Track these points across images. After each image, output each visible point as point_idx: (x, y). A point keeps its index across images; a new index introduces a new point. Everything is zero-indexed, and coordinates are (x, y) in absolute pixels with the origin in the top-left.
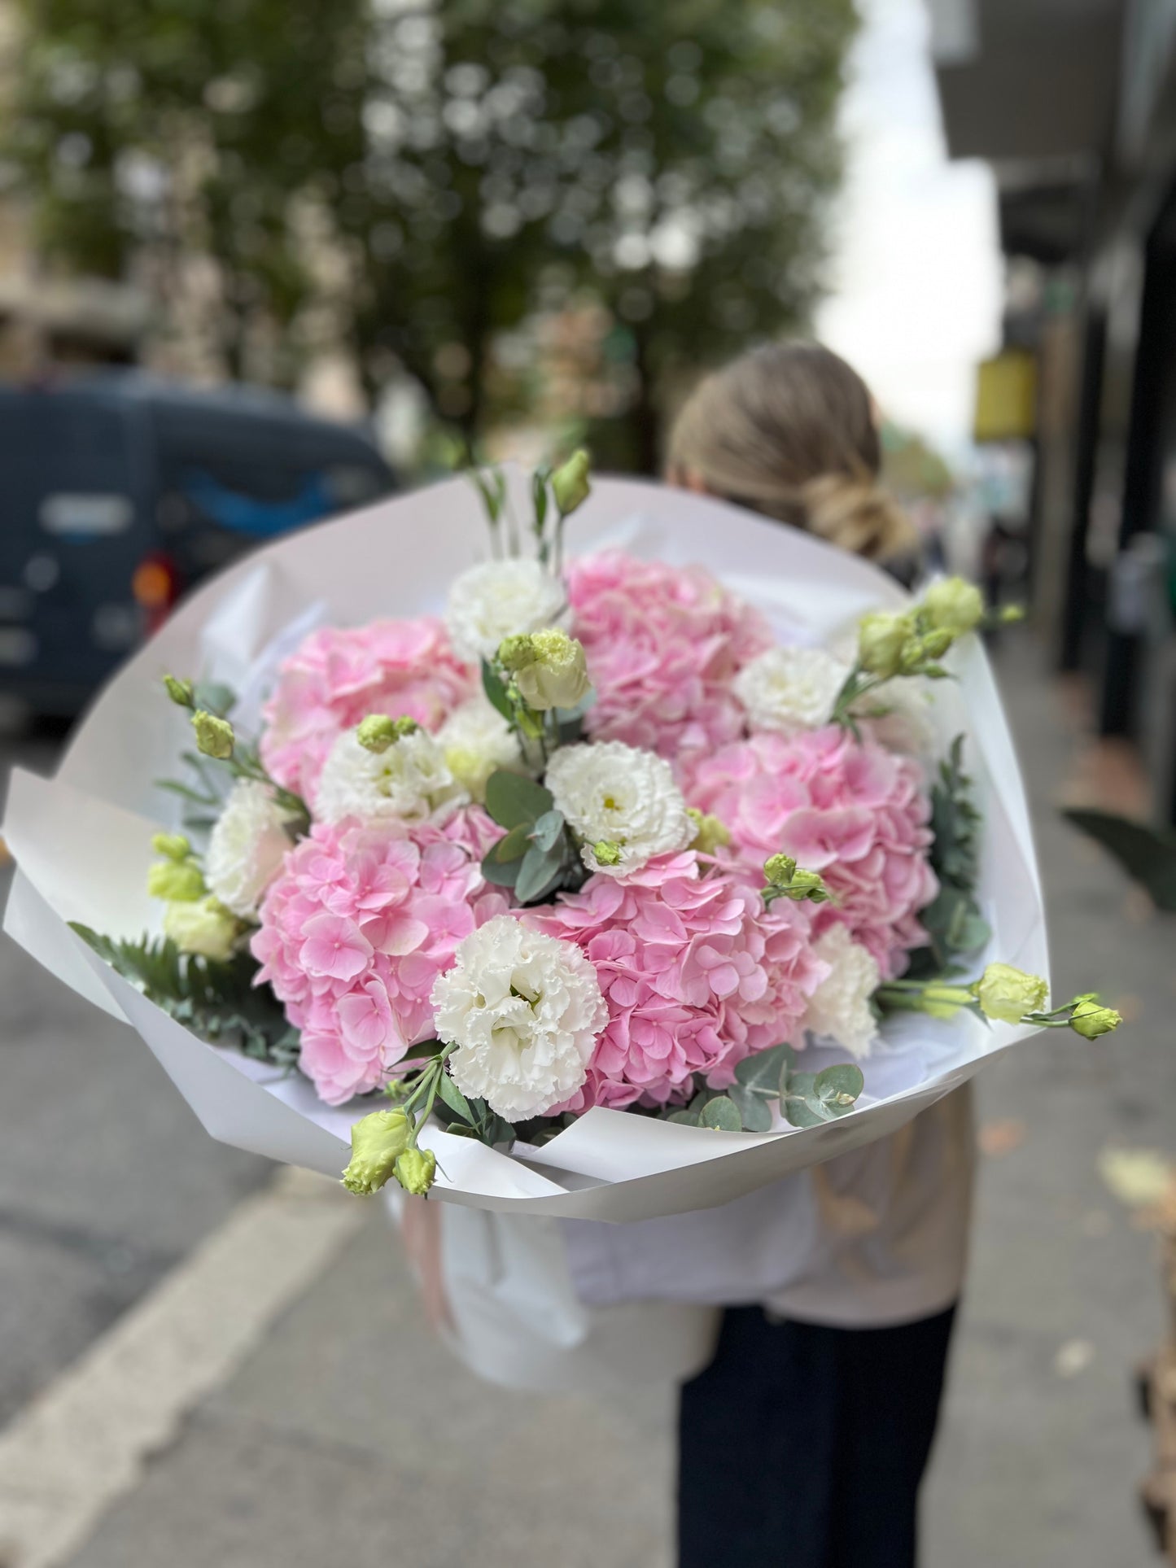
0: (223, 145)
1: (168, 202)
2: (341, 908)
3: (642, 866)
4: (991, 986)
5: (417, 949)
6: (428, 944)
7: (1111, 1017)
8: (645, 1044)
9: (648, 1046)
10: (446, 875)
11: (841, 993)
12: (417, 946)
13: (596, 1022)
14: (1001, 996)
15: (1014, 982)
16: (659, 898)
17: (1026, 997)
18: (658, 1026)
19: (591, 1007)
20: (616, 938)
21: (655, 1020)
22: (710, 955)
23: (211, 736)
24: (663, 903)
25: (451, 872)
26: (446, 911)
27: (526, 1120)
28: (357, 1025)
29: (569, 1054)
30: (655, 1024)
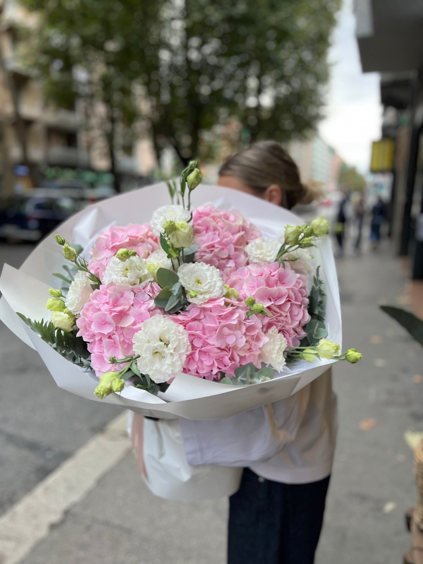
0: (108, 64)
1: (90, 83)
2: (106, 311)
3: (206, 301)
4: (321, 346)
5: (130, 325)
6: (134, 324)
7: (358, 355)
8: (204, 360)
9: (205, 361)
10: (142, 303)
11: (273, 349)
12: (130, 324)
13: (187, 350)
14: (324, 349)
15: (329, 345)
16: (211, 311)
17: (332, 350)
18: (209, 355)
19: (185, 346)
20: (196, 324)
21: (208, 352)
22: (226, 330)
23: (69, 252)
24: (212, 313)
25: (144, 302)
26: (141, 314)
27: (162, 383)
28: (109, 350)
29: (177, 361)
30: (207, 354)
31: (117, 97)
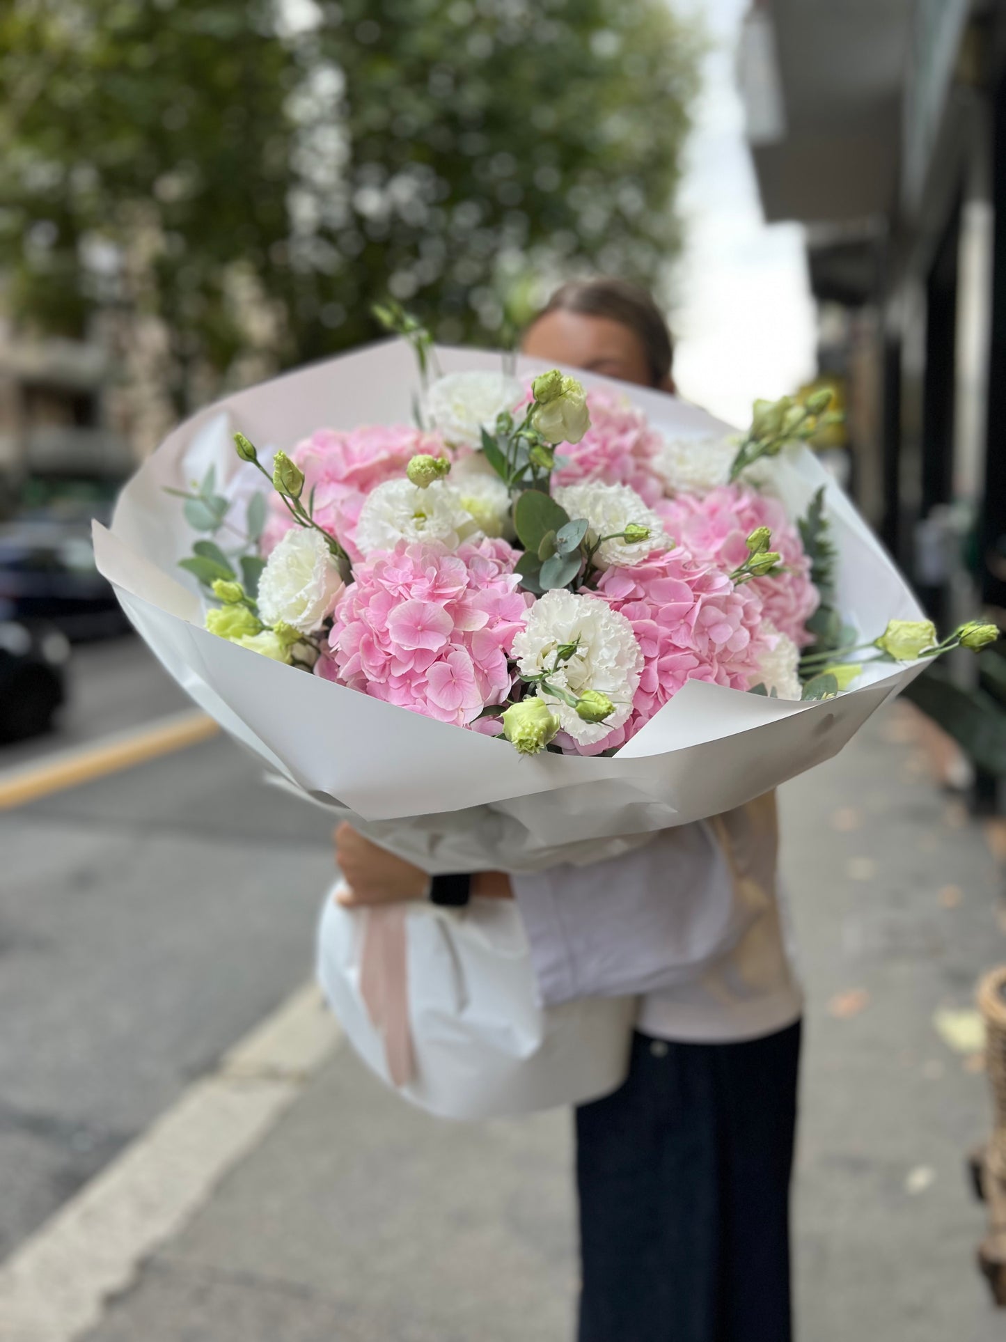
0: (168, 227)
1: (123, 274)
2: (421, 597)
3: (646, 557)
5: (484, 627)
6: (490, 625)
7: (992, 629)
8: (668, 686)
9: (669, 688)
10: (489, 580)
12: (485, 624)
13: (637, 665)
14: (905, 636)
15: (913, 626)
16: (665, 575)
17: (923, 634)
18: (672, 676)
19: (632, 653)
20: (637, 608)
21: (670, 670)
22: (714, 612)
24: (669, 580)
27: (592, 744)
29: (624, 687)
30: (670, 673)
31: (191, 307)
